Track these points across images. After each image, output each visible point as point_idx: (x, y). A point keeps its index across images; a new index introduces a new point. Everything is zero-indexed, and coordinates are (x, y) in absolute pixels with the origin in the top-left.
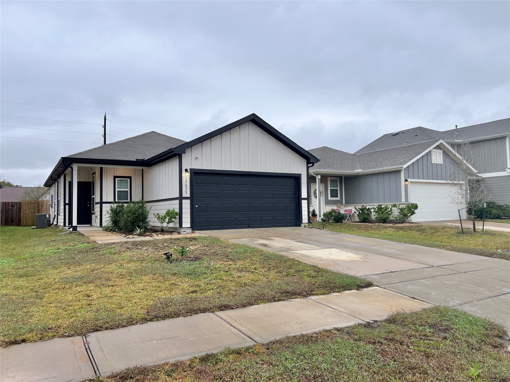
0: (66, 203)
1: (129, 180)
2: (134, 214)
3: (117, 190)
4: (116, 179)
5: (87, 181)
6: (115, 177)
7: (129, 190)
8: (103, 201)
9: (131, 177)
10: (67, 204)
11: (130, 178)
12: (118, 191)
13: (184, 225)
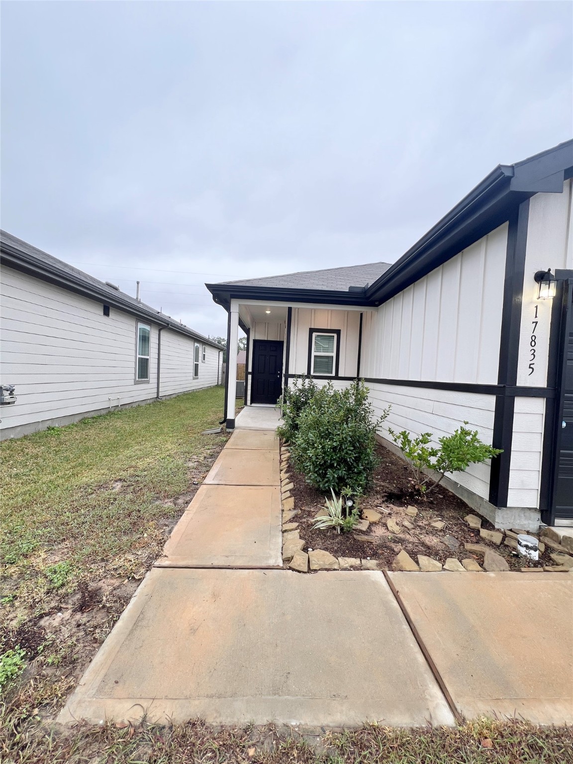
0: (249, 371)
1: (335, 335)
2: (328, 435)
3: (313, 354)
4: (314, 334)
5: (278, 340)
6: (312, 331)
7: (334, 355)
8: (290, 373)
9: (340, 330)
10: (250, 373)
11: (338, 332)
12: (315, 356)
13: (514, 499)
